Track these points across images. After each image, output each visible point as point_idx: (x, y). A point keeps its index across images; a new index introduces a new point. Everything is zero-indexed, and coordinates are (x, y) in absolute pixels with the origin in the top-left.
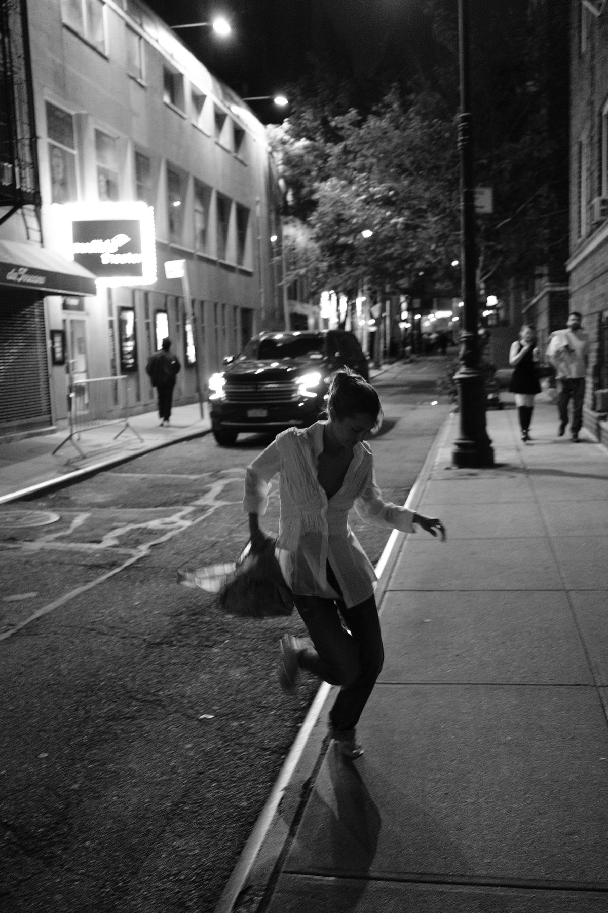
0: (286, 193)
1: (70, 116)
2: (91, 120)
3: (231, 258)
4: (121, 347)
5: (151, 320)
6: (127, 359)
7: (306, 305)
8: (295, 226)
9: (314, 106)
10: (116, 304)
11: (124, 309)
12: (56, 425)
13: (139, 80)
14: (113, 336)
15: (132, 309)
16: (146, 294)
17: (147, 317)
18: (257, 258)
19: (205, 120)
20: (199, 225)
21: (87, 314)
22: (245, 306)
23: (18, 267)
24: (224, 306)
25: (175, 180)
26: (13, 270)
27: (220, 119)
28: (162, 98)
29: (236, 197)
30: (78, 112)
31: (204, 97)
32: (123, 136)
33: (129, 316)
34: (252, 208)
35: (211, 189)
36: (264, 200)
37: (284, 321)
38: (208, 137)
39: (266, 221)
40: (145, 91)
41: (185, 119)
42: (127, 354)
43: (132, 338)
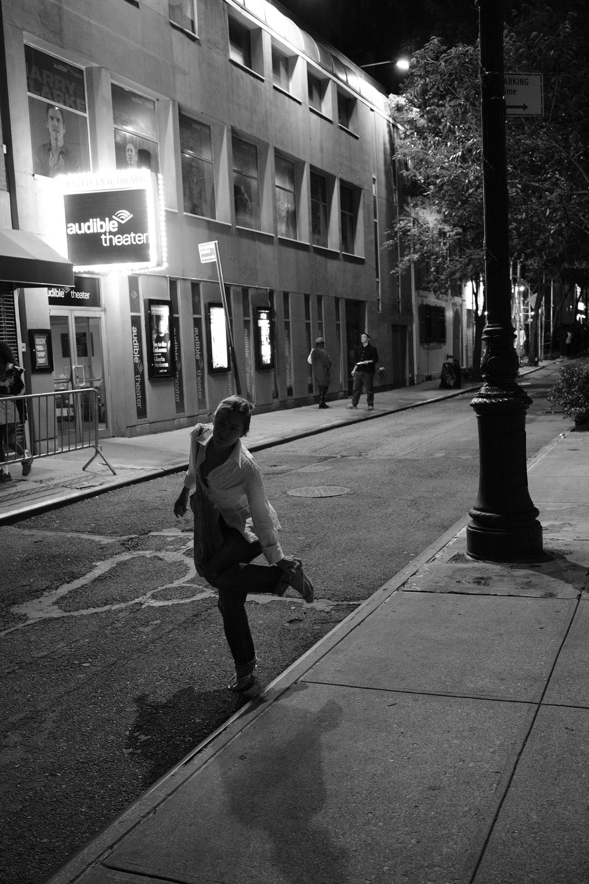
1: (80, 71)
2: (104, 74)
3: (332, 243)
5: (203, 316)
7: (441, 296)
10: (144, 294)
13: (187, 31)
14: (138, 335)
15: (168, 303)
16: (195, 285)
17: (196, 310)
18: (372, 244)
19: (298, 84)
21: (105, 310)
22: (352, 297)
24: (319, 298)
27: (316, 85)
28: (227, 53)
29: (341, 173)
30: (87, 67)
31: (295, 57)
32: (162, 97)
34: (365, 187)
35: (304, 163)
36: (383, 178)
37: (411, 314)
38: (300, 103)
39: (384, 202)
40: (199, 44)
41: (262, 80)
42: (159, 357)
43: (168, 337)
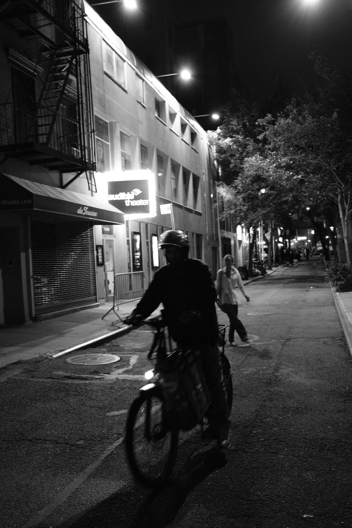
0: (218, 169)
1: (106, 123)
2: (118, 125)
3: (190, 205)
4: (134, 256)
5: (149, 240)
6: (136, 263)
7: (229, 233)
8: (223, 187)
9: (238, 117)
10: (131, 230)
11: (135, 233)
12: (99, 302)
13: (143, 104)
14: (129, 249)
15: (139, 233)
16: (147, 225)
17: (147, 238)
18: (204, 205)
19: (176, 127)
20: (173, 186)
21: (115, 237)
22: (198, 233)
23: (83, 206)
25: (161, 160)
26: (81, 208)
27: (183, 126)
28: (154, 114)
29: (193, 170)
30: (110, 121)
31: (176, 114)
32: (134, 134)
33: (138, 237)
34: (201, 177)
35: (180, 165)
36: (207, 172)
37: (218, 242)
38: (178, 136)
39: (208, 184)
40: (146, 110)
41: (166, 125)
42: (137, 260)
43: (139, 251)
